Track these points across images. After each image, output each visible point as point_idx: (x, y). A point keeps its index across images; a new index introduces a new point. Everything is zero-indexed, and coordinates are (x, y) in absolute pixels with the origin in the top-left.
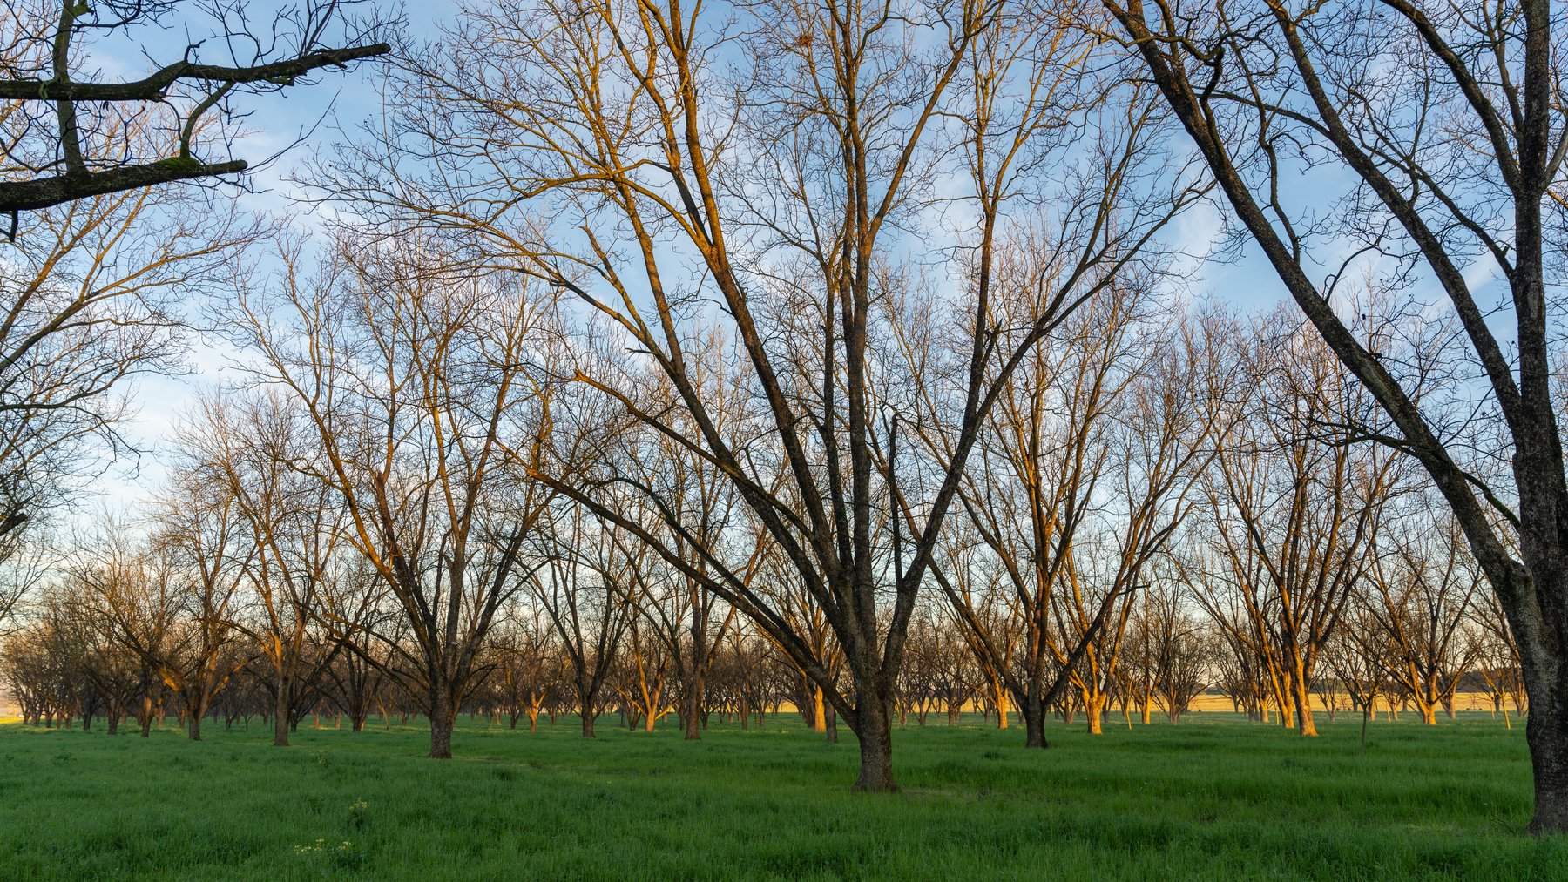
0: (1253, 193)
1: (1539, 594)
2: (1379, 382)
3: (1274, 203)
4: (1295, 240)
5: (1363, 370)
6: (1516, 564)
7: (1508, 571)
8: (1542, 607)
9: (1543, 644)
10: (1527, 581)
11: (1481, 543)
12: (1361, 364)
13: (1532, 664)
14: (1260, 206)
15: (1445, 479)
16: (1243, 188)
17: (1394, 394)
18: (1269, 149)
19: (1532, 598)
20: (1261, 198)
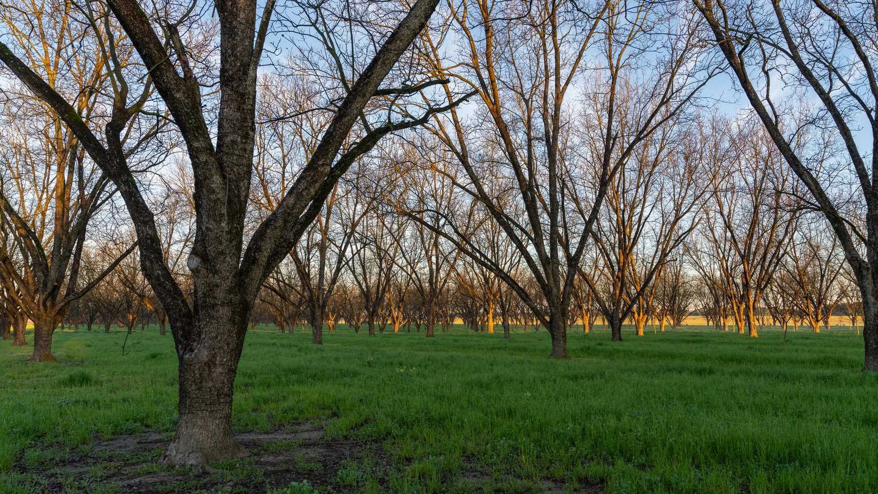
0: (758, 93)
1: (873, 274)
2: (810, 181)
3: (768, 98)
4: (776, 117)
5: (804, 176)
6: (864, 262)
7: (860, 264)
8: (874, 280)
9: (873, 295)
10: (868, 269)
11: (850, 252)
12: (803, 174)
13: (868, 304)
14: (761, 99)
15: (836, 225)
16: (755, 92)
17: (816, 188)
18: (766, 73)
19: (870, 276)
20: (761, 95)
